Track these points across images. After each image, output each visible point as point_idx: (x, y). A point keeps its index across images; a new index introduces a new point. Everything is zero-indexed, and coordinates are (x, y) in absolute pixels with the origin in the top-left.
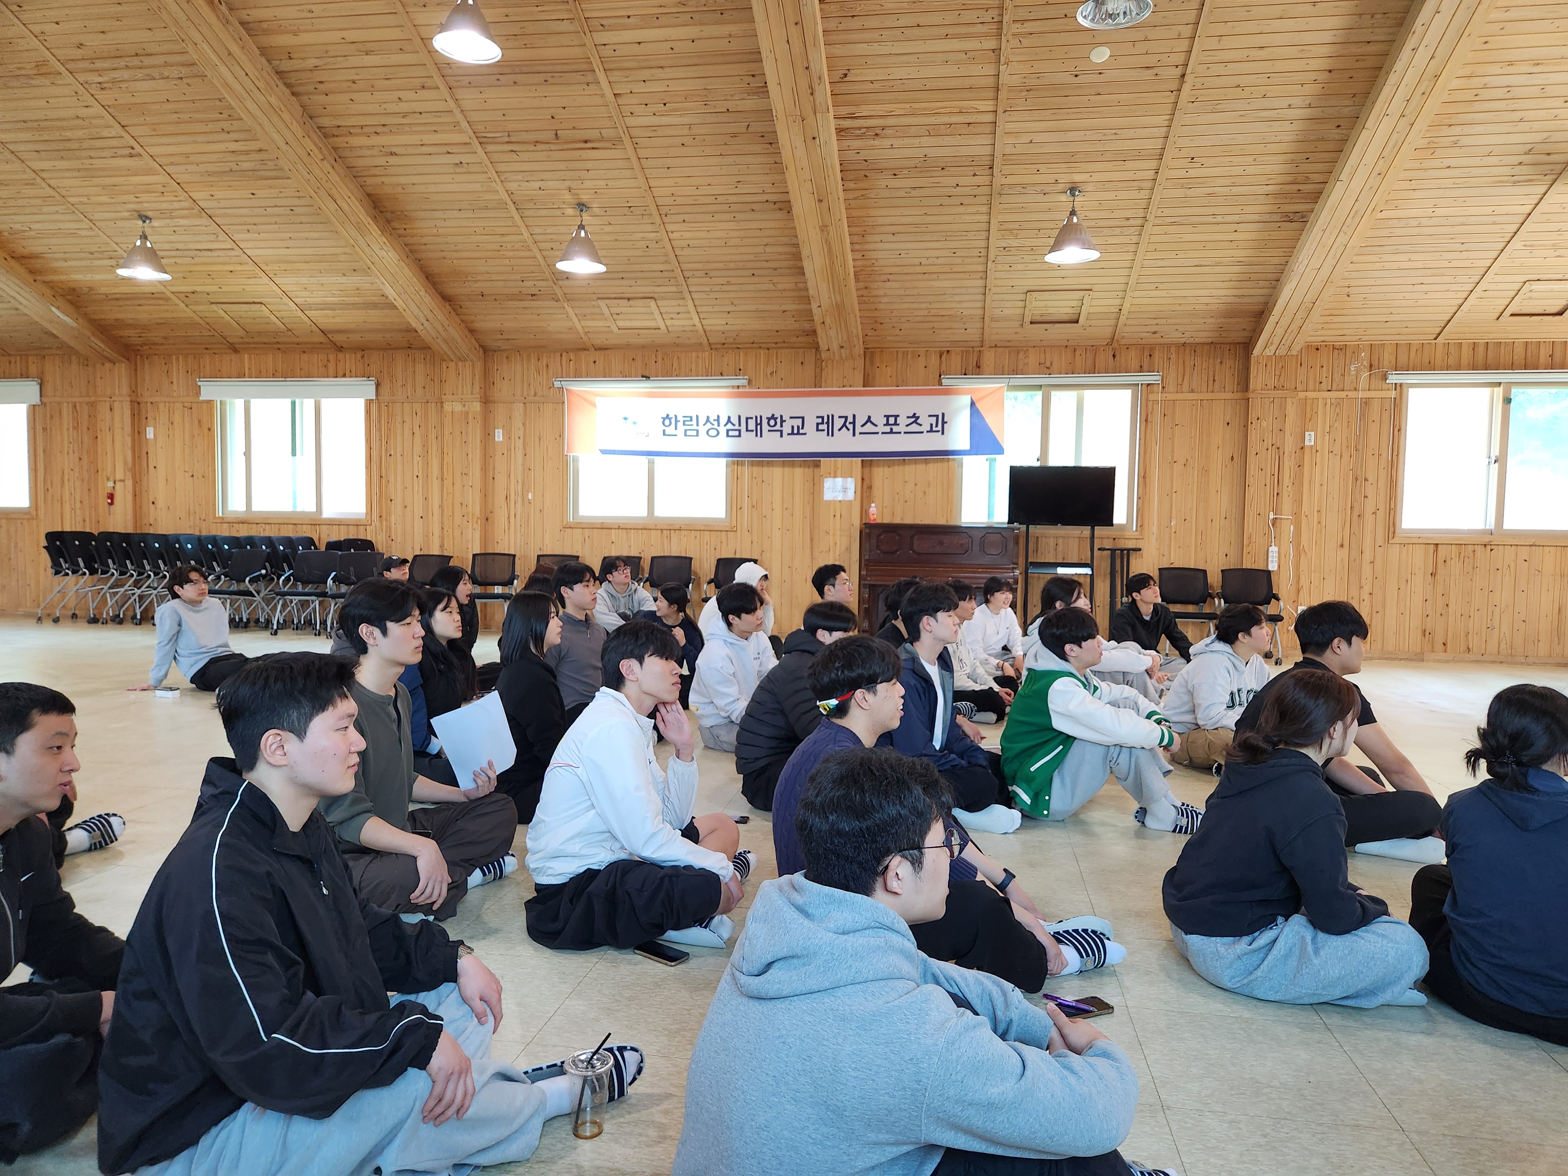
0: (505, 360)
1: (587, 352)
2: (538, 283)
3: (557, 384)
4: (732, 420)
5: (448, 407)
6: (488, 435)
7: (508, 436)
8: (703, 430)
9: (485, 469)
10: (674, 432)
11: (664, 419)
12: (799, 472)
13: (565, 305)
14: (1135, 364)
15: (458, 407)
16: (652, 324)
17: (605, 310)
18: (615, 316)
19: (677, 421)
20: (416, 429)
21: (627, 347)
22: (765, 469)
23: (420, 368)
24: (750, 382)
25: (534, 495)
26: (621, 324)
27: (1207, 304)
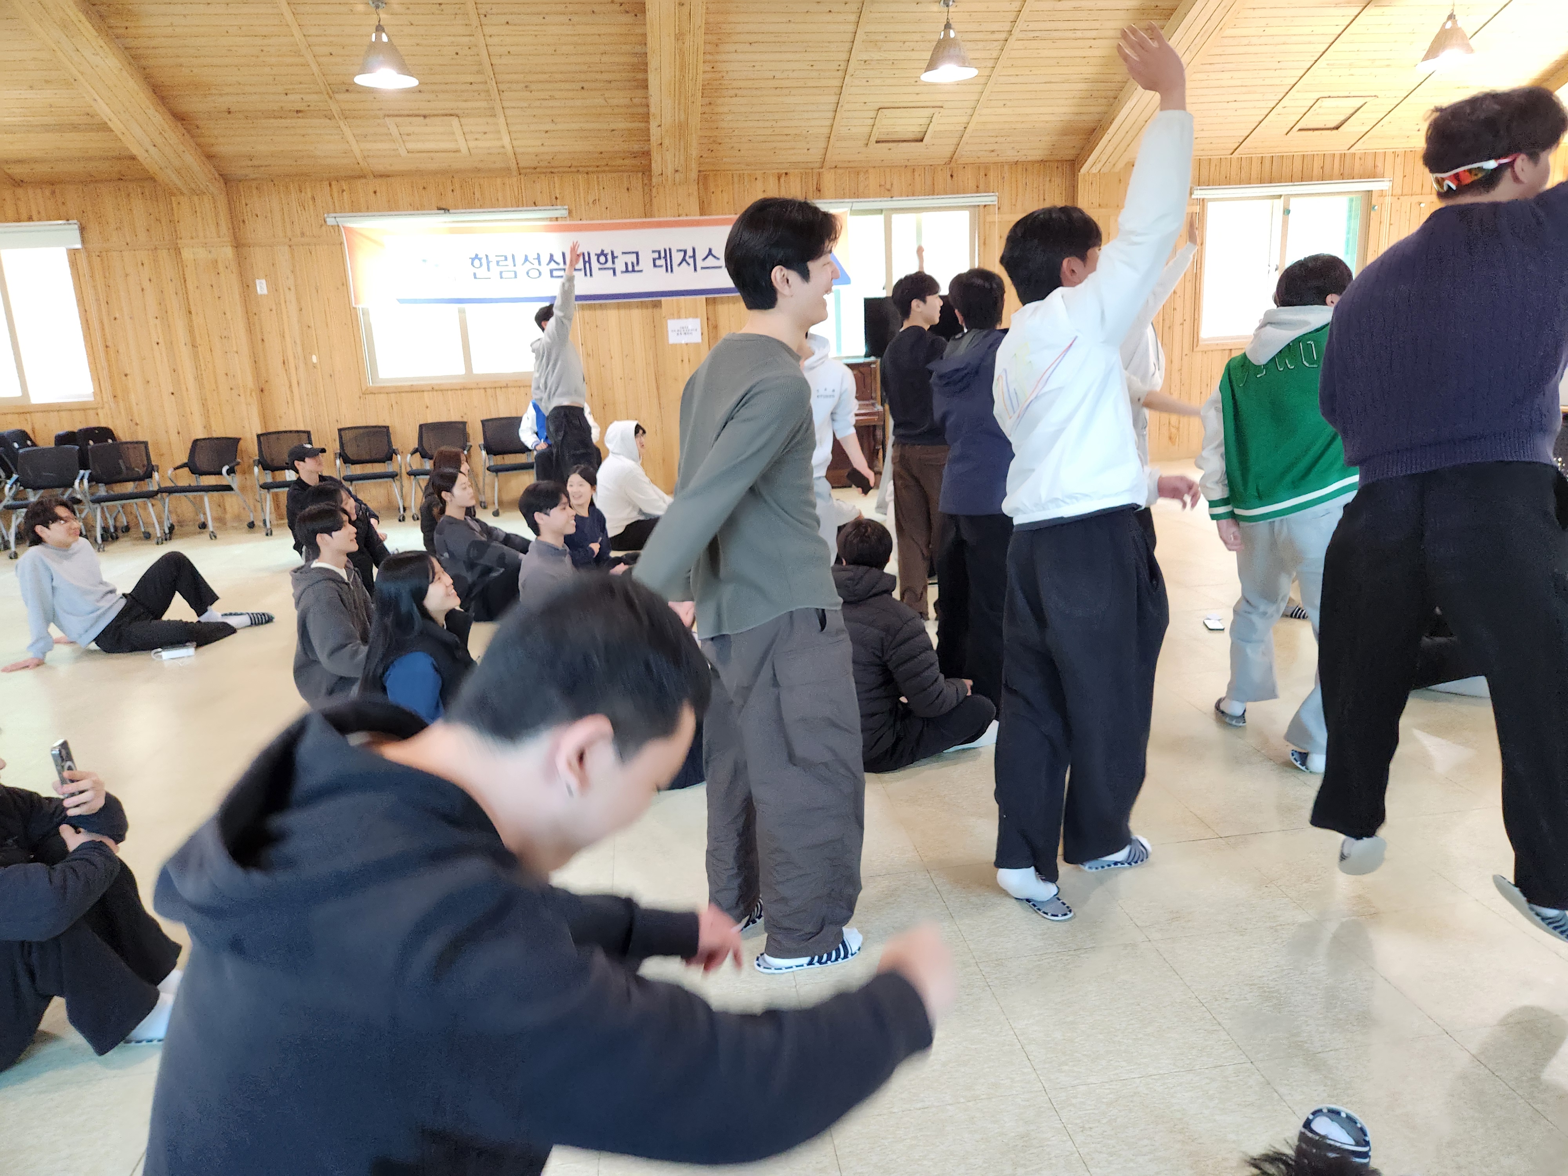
0: (255, 191)
1: (364, 181)
2: (307, 98)
3: (330, 221)
4: (555, 258)
5: (187, 254)
6: (247, 287)
7: (274, 287)
8: (521, 269)
9: (250, 330)
10: (488, 274)
11: (473, 260)
12: (636, 314)
13: (341, 123)
14: (972, 184)
15: (202, 254)
16: (451, 146)
17: (394, 131)
18: (405, 137)
19: (488, 263)
20: (146, 284)
21: (419, 173)
22: (598, 313)
23: (139, 206)
24: (570, 212)
25: (319, 358)
26: (411, 146)
27: (1047, 122)
